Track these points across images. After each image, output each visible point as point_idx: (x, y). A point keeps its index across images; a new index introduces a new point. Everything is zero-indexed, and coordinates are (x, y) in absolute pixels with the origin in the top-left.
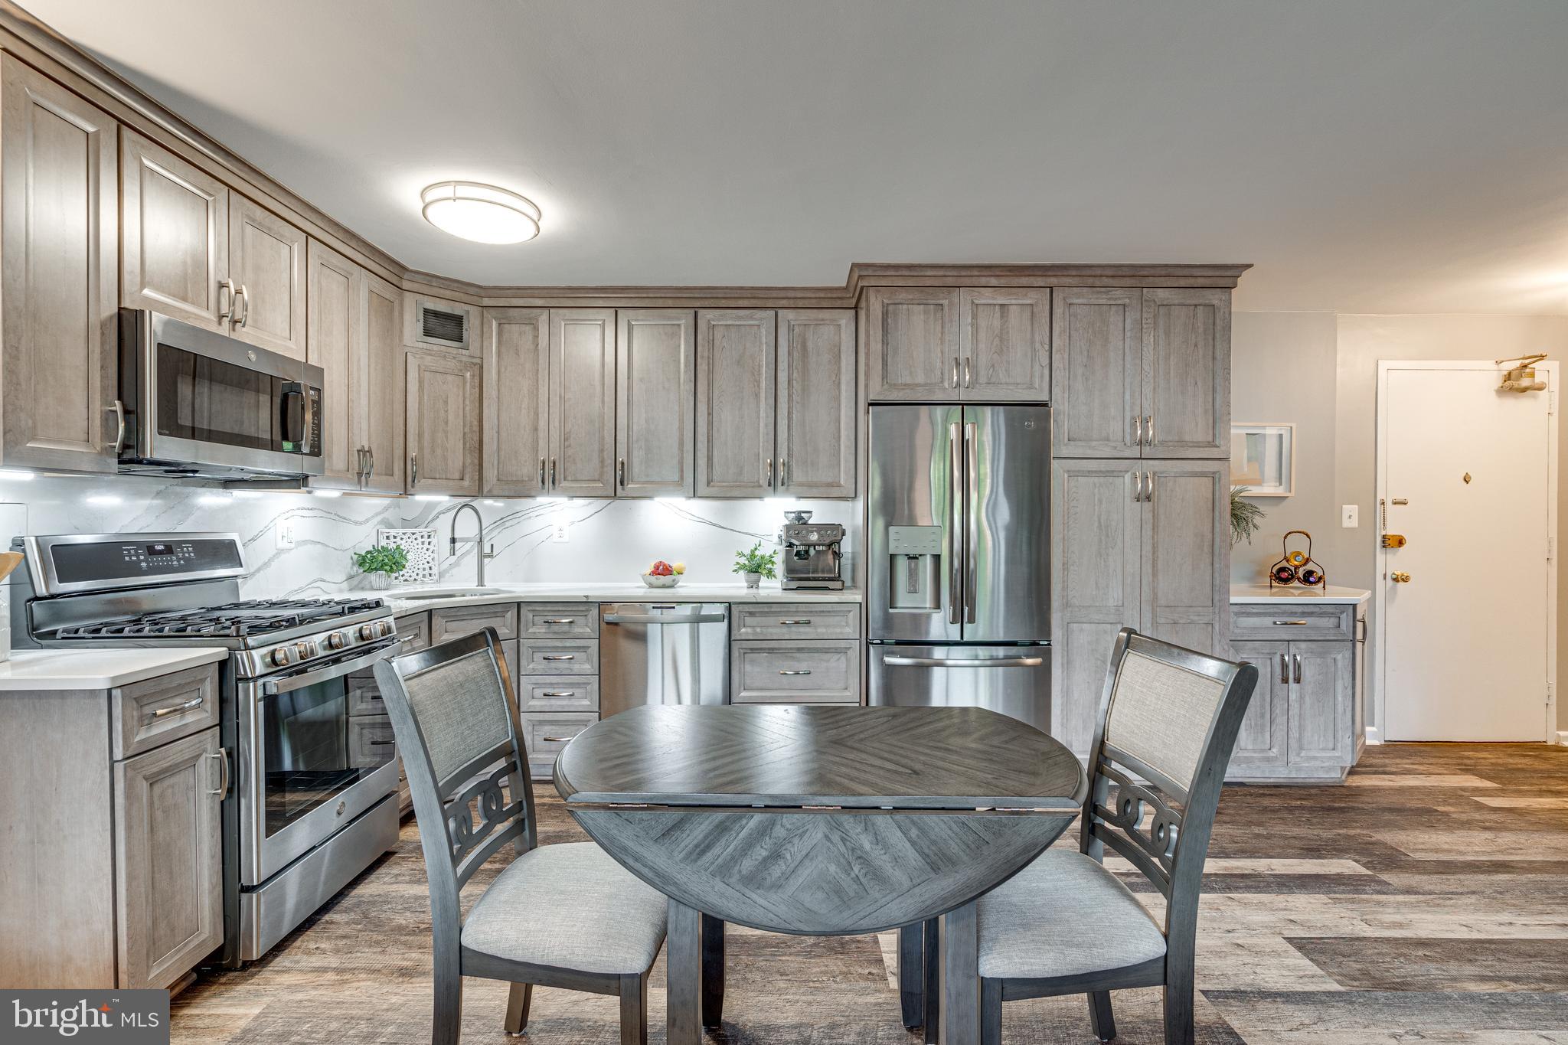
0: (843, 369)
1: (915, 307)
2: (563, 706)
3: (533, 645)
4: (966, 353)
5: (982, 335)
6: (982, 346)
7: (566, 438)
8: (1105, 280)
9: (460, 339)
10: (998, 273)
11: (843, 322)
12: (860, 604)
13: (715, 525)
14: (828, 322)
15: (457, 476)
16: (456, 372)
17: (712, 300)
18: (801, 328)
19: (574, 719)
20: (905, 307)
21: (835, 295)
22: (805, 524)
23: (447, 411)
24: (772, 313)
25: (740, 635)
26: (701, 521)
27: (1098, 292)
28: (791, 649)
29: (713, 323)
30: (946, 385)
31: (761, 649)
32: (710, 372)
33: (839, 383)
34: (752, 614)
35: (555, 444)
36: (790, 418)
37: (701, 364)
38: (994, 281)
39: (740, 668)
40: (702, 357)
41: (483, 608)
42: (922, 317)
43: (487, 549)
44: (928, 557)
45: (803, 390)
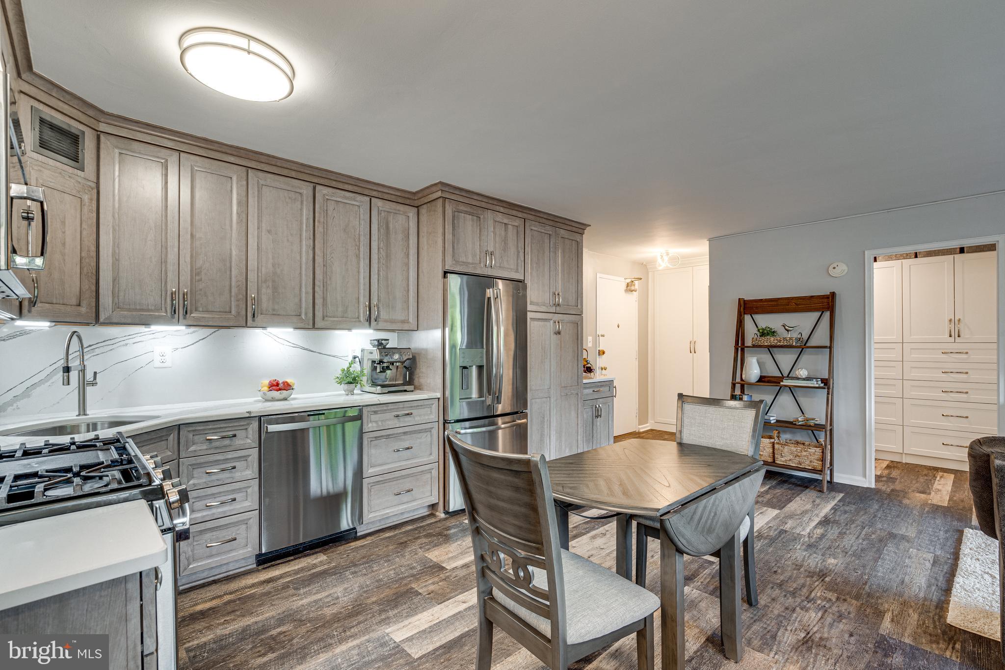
0: (411, 246)
1: (468, 216)
2: (225, 512)
3: (194, 462)
4: (491, 249)
5: (497, 239)
6: (497, 245)
7: (196, 273)
8: (544, 220)
9: (76, 159)
10: (505, 206)
11: (411, 215)
12: (439, 399)
13: (306, 349)
14: (401, 213)
15: (74, 301)
16: (74, 192)
17: (326, 180)
18: (386, 213)
19: (236, 520)
20: (463, 214)
21: (407, 196)
22: (384, 348)
23: (64, 233)
24: (368, 199)
25: (368, 428)
26: (296, 346)
27: (541, 226)
28: (400, 433)
29: (327, 197)
30: (482, 265)
31: (382, 436)
32: (325, 234)
33: (408, 254)
34: (375, 412)
35: (186, 277)
36: (379, 275)
37: (318, 227)
38: (502, 210)
39: (368, 452)
40: (319, 222)
41: (153, 434)
42: (471, 222)
43: (89, 376)
44: (474, 367)
45: (387, 256)
